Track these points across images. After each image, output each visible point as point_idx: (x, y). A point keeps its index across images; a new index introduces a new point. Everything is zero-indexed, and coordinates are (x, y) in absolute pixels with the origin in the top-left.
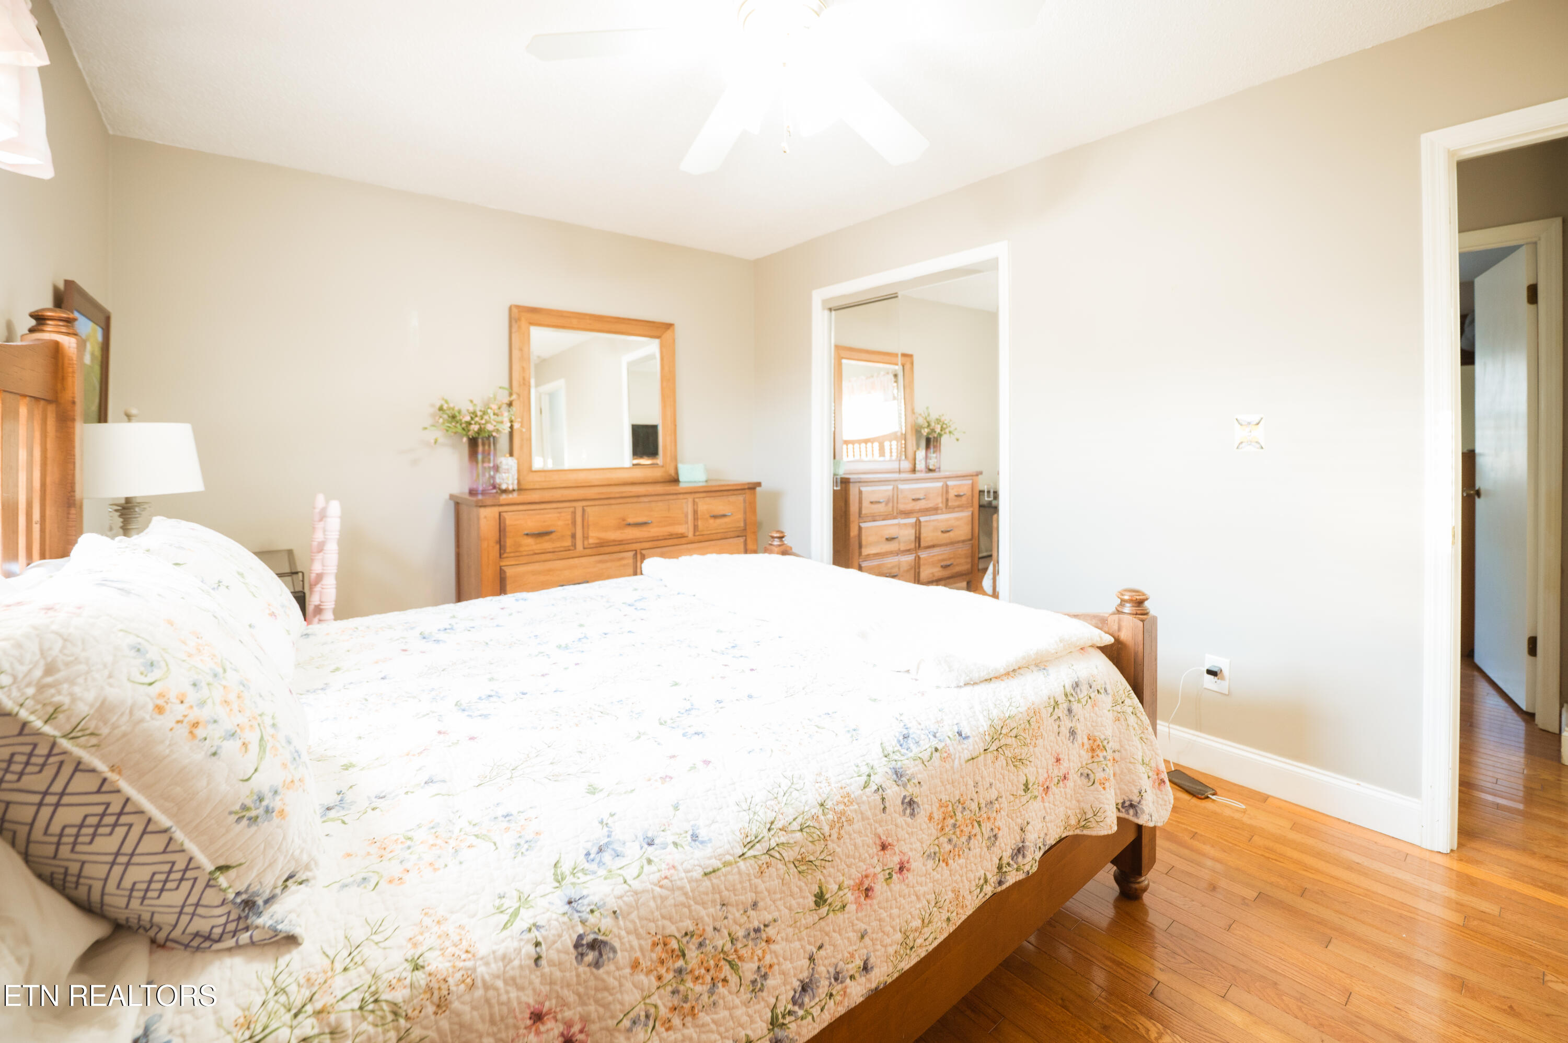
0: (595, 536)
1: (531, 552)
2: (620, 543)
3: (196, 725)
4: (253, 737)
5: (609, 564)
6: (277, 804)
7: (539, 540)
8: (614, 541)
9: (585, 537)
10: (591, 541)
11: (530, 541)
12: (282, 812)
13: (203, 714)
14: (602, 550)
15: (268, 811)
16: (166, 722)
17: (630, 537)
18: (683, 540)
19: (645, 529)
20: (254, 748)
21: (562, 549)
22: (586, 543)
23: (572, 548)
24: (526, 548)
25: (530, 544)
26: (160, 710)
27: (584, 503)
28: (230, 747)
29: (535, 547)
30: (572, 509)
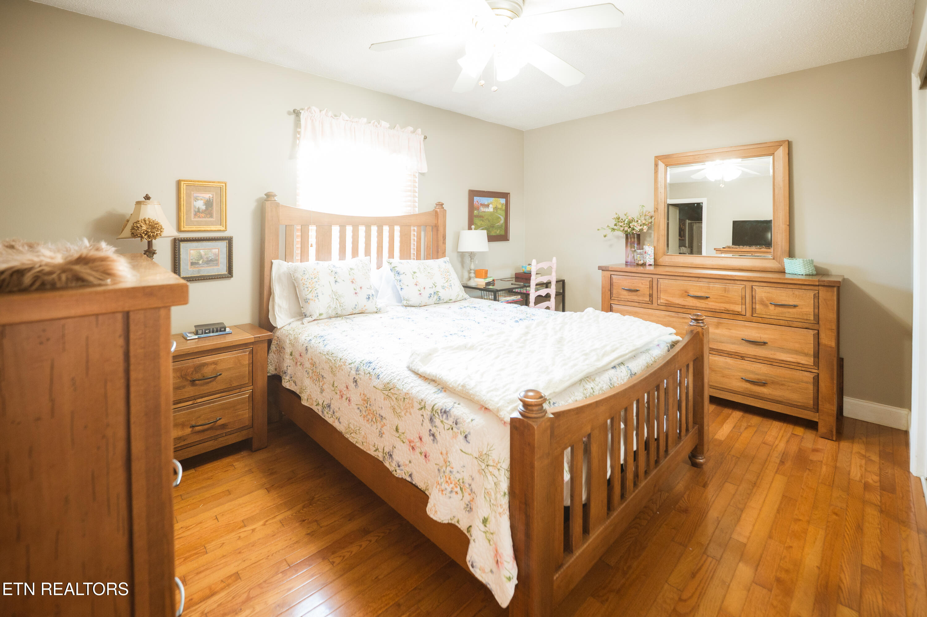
0: (664, 298)
1: (626, 300)
2: (683, 307)
3: (304, 284)
4: (310, 290)
5: (674, 319)
6: (309, 301)
7: (630, 293)
8: (678, 304)
9: (658, 298)
10: (662, 301)
11: (625, 293)
12: (309, 303)
13: (306, 283)
14: (670, 309)
15: (307, 301)
16: (301, 282)
17: (691, 304)
18: (740, 318)
19: (706, 301)
20: (309, 291)
21: (644, 302)
22: (659, 301)
23: (649, 302)
24: (624, 297)
25: (626, 295)
26: (301, 280)
27: (659, 277)
28: (306, 289)
29: (628, 297)
30: (650, 279)
